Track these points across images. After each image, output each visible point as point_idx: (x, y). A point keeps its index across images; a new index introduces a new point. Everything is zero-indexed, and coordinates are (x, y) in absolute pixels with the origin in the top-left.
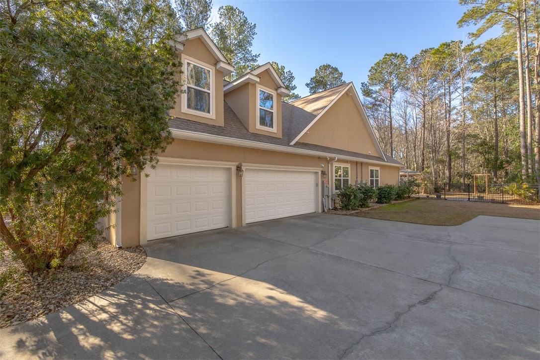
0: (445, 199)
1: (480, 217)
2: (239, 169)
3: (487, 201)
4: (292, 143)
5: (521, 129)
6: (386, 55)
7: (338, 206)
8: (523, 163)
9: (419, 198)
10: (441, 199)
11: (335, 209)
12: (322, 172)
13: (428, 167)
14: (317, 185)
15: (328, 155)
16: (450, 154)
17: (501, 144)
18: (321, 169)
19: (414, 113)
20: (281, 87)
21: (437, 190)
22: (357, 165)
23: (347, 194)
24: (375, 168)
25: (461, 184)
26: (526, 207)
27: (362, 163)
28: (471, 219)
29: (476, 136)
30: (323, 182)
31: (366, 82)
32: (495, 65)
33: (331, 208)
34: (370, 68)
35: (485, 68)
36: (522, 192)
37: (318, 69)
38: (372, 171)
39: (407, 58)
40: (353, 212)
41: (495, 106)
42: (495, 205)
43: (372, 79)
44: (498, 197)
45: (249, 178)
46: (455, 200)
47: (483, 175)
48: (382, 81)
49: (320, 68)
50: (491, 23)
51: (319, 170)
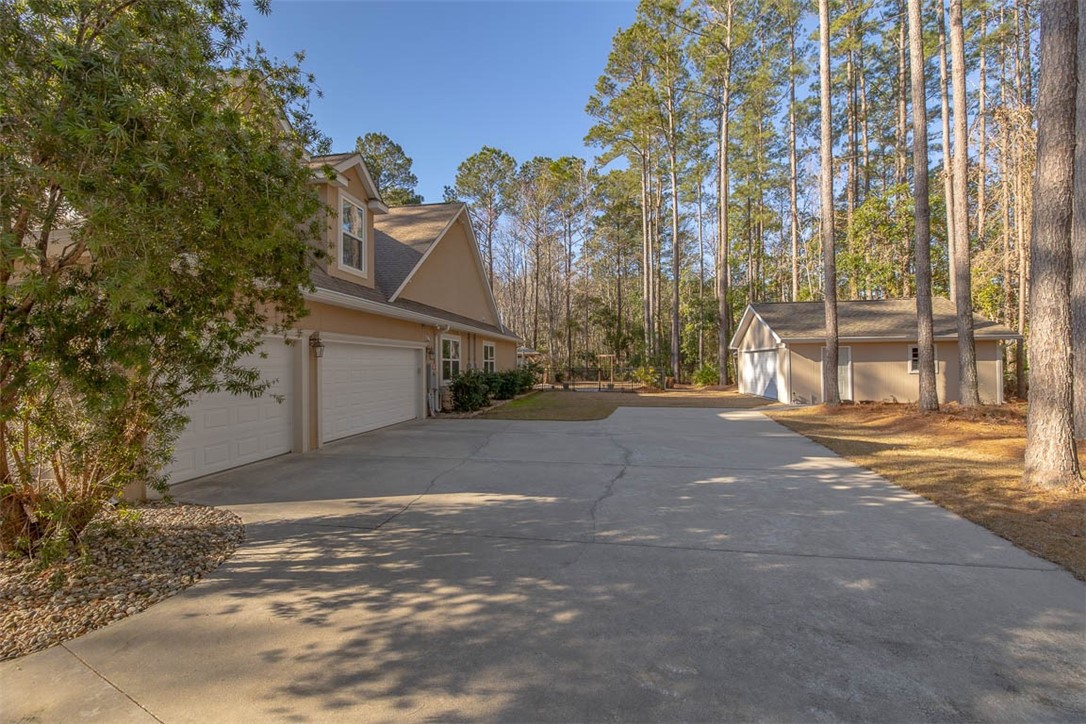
0: (574, 390)
1: (620, 408)
2: (315, 343)
3: (617, 391)
4: (392, 300)
5: (645, 296)
6: (484, 148)
7: (448, 406)
8: (647, 341)
9: (542, 390)
10: (570, 390)
11: (444, 410)
12: (427, 349)
13: (543, 343)
14: (419, 371)
15: (438, 321)
16: (571, 324)
17: (623, 314)
18: (426, 344)
19: (523, 253)
20: (375, 199)
21: (558, 379)
22: (469, 338)
23: (466, 385)
24: (490, 344)
25: (583, 367)
26: (655, 395)
27: (475, 336)
28: (612, 412)
29: (597, 301)
30: (428, 367)
31: (452, 188)
32: (621, 207)
33: (439, 410)
34: (460, 165)
35: (609, 208)
36: (649, 377)
37: (363, 138)
38: (486, 348)
39: (516, 165)
40: (475, 413)
41: (619, 262)
42: (627, 395)
43: (461, 184)
44: (628, 385)
45: (329, 359)
46: (584, 391)
47: (605, 356)
48: (478, 191)
49: (366, 137)
50: (618, 152)
51: (422, 346)
